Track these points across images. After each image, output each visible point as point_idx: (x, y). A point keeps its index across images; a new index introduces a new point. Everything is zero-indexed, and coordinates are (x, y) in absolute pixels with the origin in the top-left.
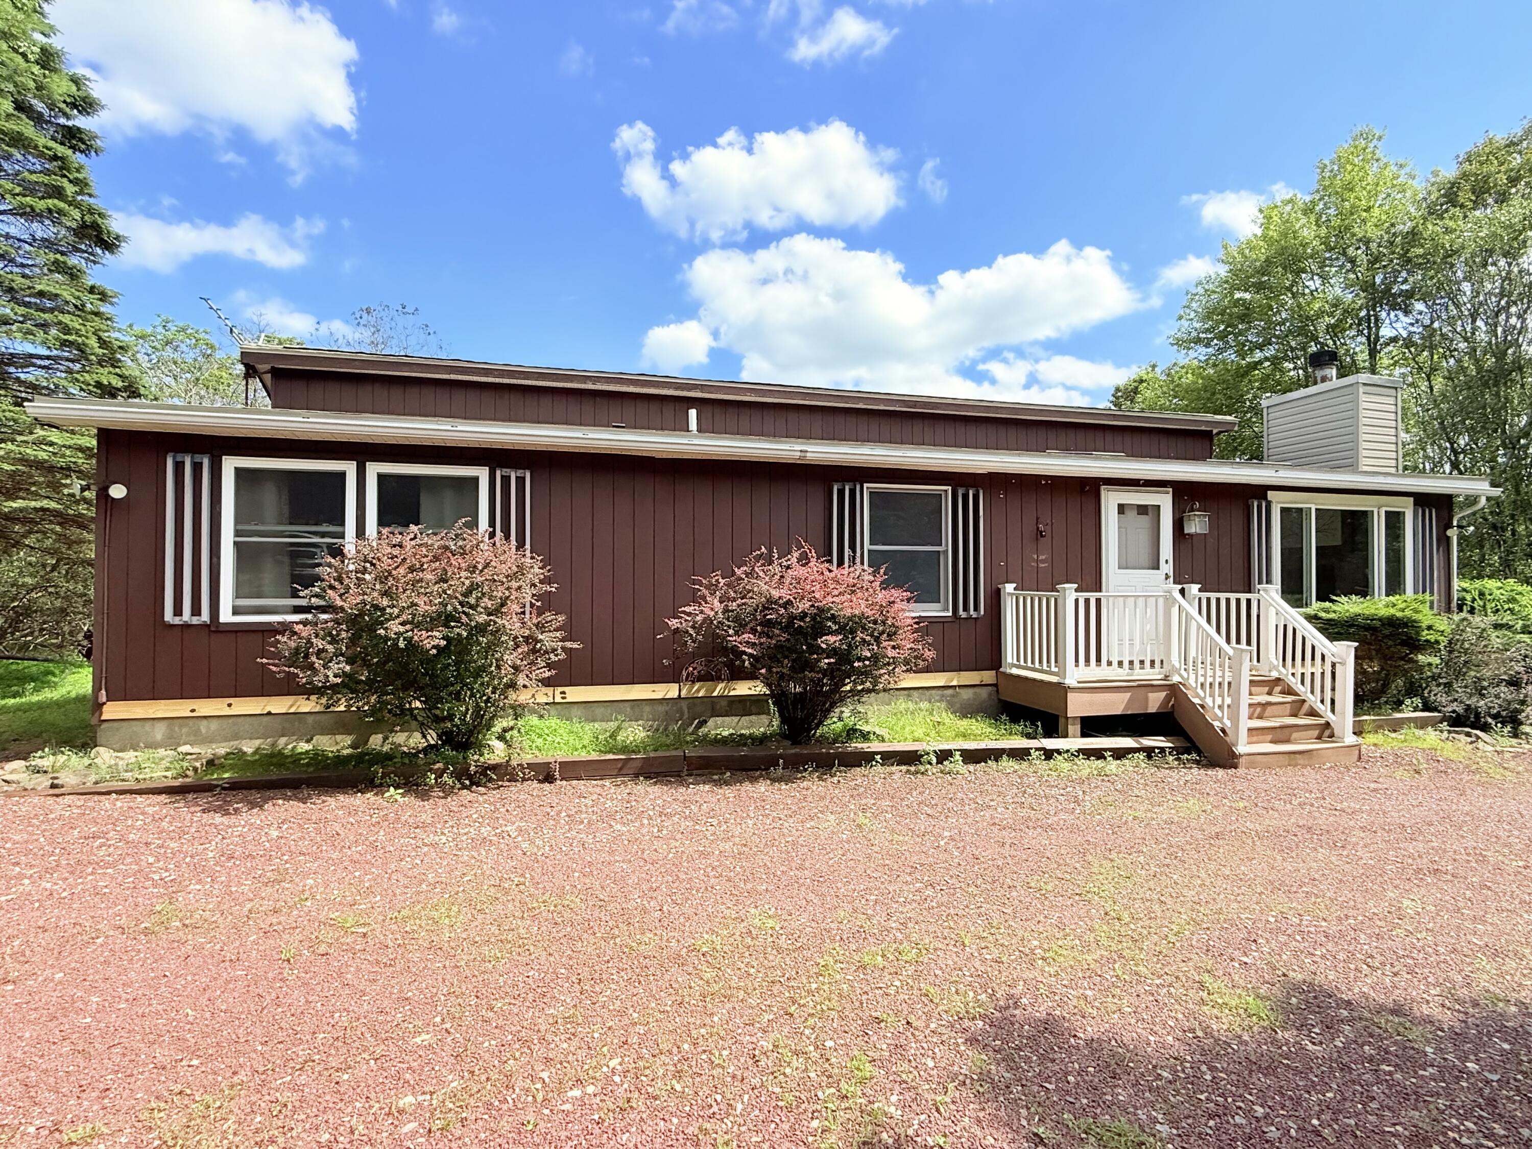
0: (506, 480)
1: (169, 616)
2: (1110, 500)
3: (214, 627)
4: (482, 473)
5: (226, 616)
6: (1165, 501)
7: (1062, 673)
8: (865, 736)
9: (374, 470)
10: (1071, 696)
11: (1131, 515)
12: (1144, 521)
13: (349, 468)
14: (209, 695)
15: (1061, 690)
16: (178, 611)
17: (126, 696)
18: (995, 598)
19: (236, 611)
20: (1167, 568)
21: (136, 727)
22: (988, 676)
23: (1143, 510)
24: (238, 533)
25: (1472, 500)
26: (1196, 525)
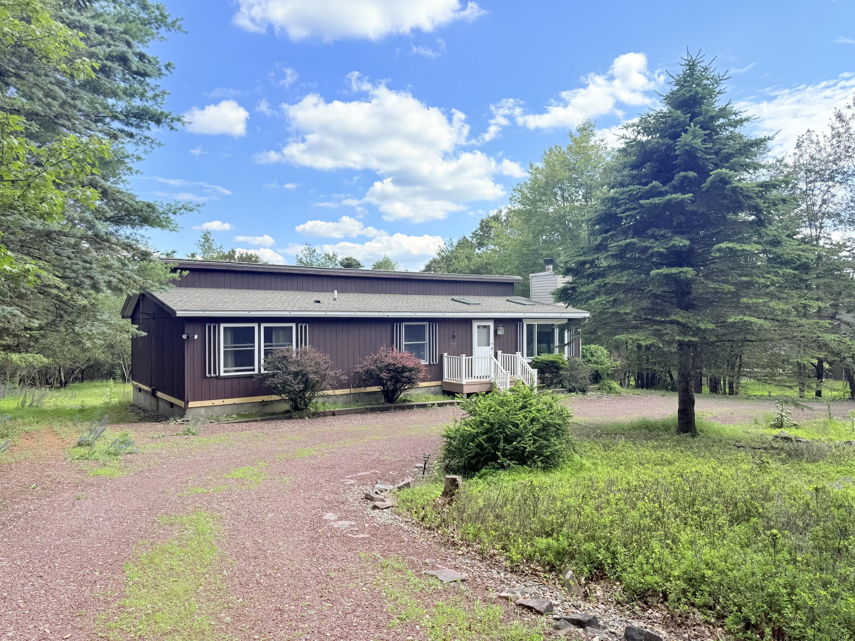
0: (301, 327)
1: (207, 375)
2: (475, 325)
3: (218, 378)
4: (294, 325)
5: (222, 374)
6: (491, 324)
7: (462, 381)
8: (409, 401)
9: (263, 325)
10: (464, 387)
11: (481, 328)
12: (485, 330)
13: (256, 325)
14: (217, 398)
15: (462, 385)
16: (210, 373)
17: (194, 400)
18: (441, 357)
19: (225, 372)
20: (492, 346)
21: (197, 410)
22: (439, 383)
23: (485, 327)
24: (224, 347)
25: (585, 319)
26: (500, 332)
